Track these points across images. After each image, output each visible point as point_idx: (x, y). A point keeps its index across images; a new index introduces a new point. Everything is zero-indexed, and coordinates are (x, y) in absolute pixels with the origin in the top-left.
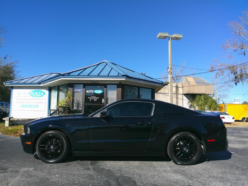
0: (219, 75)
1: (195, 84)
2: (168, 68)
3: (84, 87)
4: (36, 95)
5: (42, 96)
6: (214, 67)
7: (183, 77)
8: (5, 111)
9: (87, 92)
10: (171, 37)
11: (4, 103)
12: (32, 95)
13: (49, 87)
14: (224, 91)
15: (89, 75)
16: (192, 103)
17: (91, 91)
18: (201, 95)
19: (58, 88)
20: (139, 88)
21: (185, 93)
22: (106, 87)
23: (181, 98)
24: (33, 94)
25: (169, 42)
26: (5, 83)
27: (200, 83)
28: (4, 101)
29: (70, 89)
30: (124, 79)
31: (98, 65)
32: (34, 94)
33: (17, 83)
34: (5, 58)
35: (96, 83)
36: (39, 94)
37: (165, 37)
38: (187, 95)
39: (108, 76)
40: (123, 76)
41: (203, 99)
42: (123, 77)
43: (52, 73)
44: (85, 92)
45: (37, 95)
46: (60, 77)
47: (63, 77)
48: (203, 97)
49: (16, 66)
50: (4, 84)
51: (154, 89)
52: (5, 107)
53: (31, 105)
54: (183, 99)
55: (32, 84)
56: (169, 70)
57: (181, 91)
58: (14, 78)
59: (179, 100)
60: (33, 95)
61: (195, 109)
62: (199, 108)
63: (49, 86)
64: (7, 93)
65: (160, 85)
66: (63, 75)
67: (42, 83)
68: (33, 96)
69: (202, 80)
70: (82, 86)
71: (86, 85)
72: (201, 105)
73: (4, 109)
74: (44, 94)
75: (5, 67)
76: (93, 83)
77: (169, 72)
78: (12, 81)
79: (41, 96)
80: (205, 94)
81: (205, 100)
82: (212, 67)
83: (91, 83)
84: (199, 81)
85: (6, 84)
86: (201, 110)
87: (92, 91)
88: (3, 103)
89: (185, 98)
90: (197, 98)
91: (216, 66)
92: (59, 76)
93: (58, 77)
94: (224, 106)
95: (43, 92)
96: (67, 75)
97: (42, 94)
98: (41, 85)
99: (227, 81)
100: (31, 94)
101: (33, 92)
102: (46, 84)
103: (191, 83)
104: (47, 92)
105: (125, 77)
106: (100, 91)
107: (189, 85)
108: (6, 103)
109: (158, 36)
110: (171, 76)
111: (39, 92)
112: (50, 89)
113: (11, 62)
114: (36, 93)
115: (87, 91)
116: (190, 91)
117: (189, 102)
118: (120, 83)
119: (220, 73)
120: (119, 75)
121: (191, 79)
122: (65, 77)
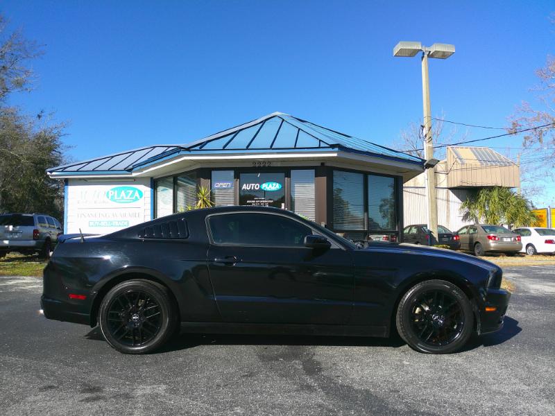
0: (532, 142)
1: (478, 163)
2: (423, 127)
3: (237, 176)
4: (122, 197)
5: (136, 199)
6: (520, 123)
7: (449, 147)
8: (48, 235)
9: (244, 187)
10: (427, 53)
11: (45, 216)
12: (112, 199)
13: (152, 178)
14: (533, 180)
15: (249, 148)
16: (469, 208)
17: (253, 185)
18: (491, 188)
19: (173, 180)
20: (366, 175)
21: (453, 186)
22: (288, 175)
23: (445, 197)
24: (116, 196)
25: (424, 64)
26: (51, 172)
27: (487, 161)
28: (45, 213)
29: (204, 182)
30: (335, 155)
31: (263, 122)
32: (118, 196)
33: (77, 171)
34: (39, 116)
35: (264, 167)
36: (130, 194)
37: (414, 53)
38: (458, 190)
39: (295, 148)
40: (333, 146)
41: (497, 199)
42: (331, 149)
43: (154, 147)
44: (240, 188)
45: (125, 198)
46: (182, 153)
47: (188, 153)
48: (495, 193)
49: (63, 133)
50: (48, 173)
51: (402, 177)
52: (47, 225)
53: (111, 222)
54: (448, 201)
55: (112, 172)
56: (425, 131)
57: (443, 181)
58: (60, 160)
59: (439, 202)
60: (116, 198)
61: (477, 223)
62: (487, 221)
63: (151, 175)
64: (46, 195)
65: (417, 168)
66: (188, 149)
67: (136, 169)
68: (115, 201)
69: (492, 153)
70: (232, 173)
71: (241, 171)
72: (492, 214)
73: (44, 231)
74: (141, 194)
75: (39, 137)
76: (257, 165)
77: (426, 136)
78: (65, 166)
79: (134, 201)
80: (501, 187)
81: (502, 200)
82: (514, 124)
83: (252, 166)
84: (486, 158)
85: (54, 173)
86: (493, 225)
87: (256, 186)
88: (43, 218)
89: (453, 197)
90: (482, 197)
91: (523, 120)
92: (179, 152)
93: (177, 154)
94: (545, 215)
95: (138, 190)
96: (198, 148)
97: (137, 194)
98: (134, 175)
99: (550, 155)
100: (110, 195)
101: (116, 192)
102: (145, 172)
103: (466, 162)
104: (146, 191)
105: (337, 149)
106: (274, 184)
107: (464, 167)
108: (48, 216)
109: (396, 50)
110: (431, 145)
111: (128, 191)
112: (154, 183)
113: (52, 125)
114: (123, 193)
115: (245, 185)
116: (465, 180)
117: (462, 208)
118: (322, 164)
119: (533, 138)
120: (323, 145)
121: (466, 153)
122: (192, 153)
